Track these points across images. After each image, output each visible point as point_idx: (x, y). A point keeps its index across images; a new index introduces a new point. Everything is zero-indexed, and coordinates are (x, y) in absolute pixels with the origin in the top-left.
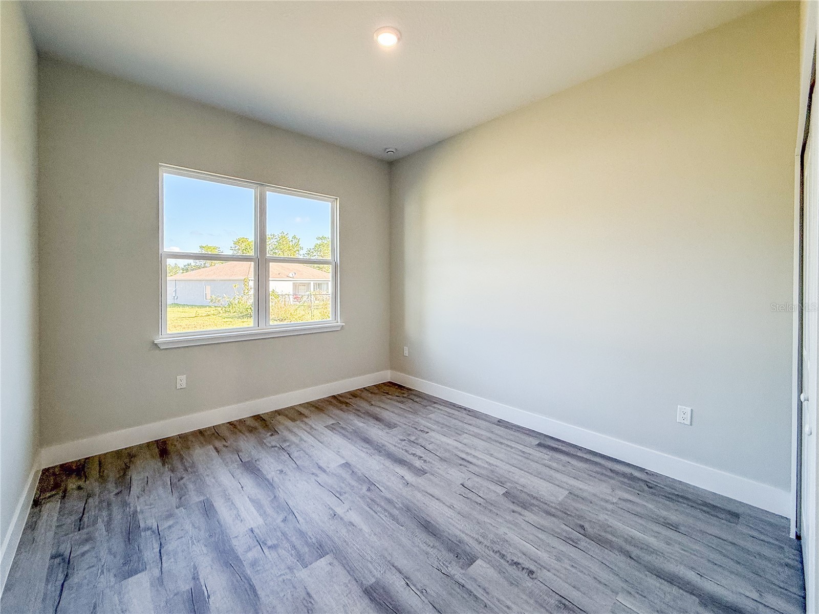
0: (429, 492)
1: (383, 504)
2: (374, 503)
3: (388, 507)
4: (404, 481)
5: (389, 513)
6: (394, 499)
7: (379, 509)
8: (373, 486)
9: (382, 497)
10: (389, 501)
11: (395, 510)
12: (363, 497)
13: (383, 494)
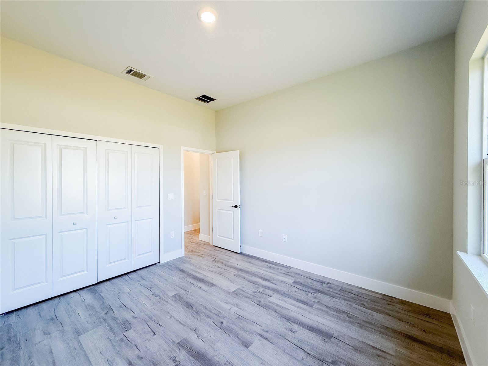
0: (182, 326)
1: (212, 314)
2: (217, 314)
3: (209, 313)
4: (197, 332)
5: (208, 310)
6: (204, 317)
7: (214, 311)
8: (219, 326)
9: (212, 319)
10: (208, 316)
11: (204, 312)
12: (224, 317)
13: (212, 321)
